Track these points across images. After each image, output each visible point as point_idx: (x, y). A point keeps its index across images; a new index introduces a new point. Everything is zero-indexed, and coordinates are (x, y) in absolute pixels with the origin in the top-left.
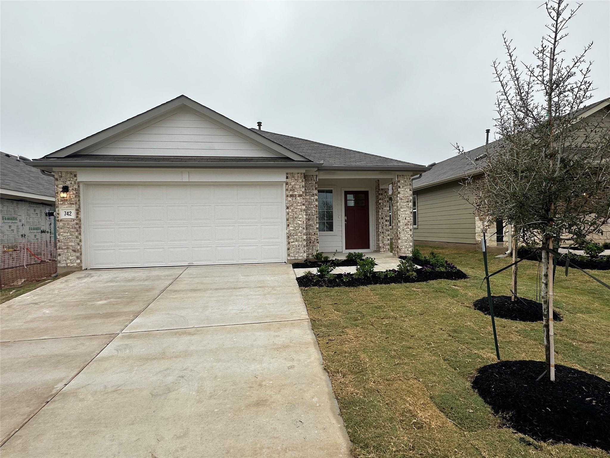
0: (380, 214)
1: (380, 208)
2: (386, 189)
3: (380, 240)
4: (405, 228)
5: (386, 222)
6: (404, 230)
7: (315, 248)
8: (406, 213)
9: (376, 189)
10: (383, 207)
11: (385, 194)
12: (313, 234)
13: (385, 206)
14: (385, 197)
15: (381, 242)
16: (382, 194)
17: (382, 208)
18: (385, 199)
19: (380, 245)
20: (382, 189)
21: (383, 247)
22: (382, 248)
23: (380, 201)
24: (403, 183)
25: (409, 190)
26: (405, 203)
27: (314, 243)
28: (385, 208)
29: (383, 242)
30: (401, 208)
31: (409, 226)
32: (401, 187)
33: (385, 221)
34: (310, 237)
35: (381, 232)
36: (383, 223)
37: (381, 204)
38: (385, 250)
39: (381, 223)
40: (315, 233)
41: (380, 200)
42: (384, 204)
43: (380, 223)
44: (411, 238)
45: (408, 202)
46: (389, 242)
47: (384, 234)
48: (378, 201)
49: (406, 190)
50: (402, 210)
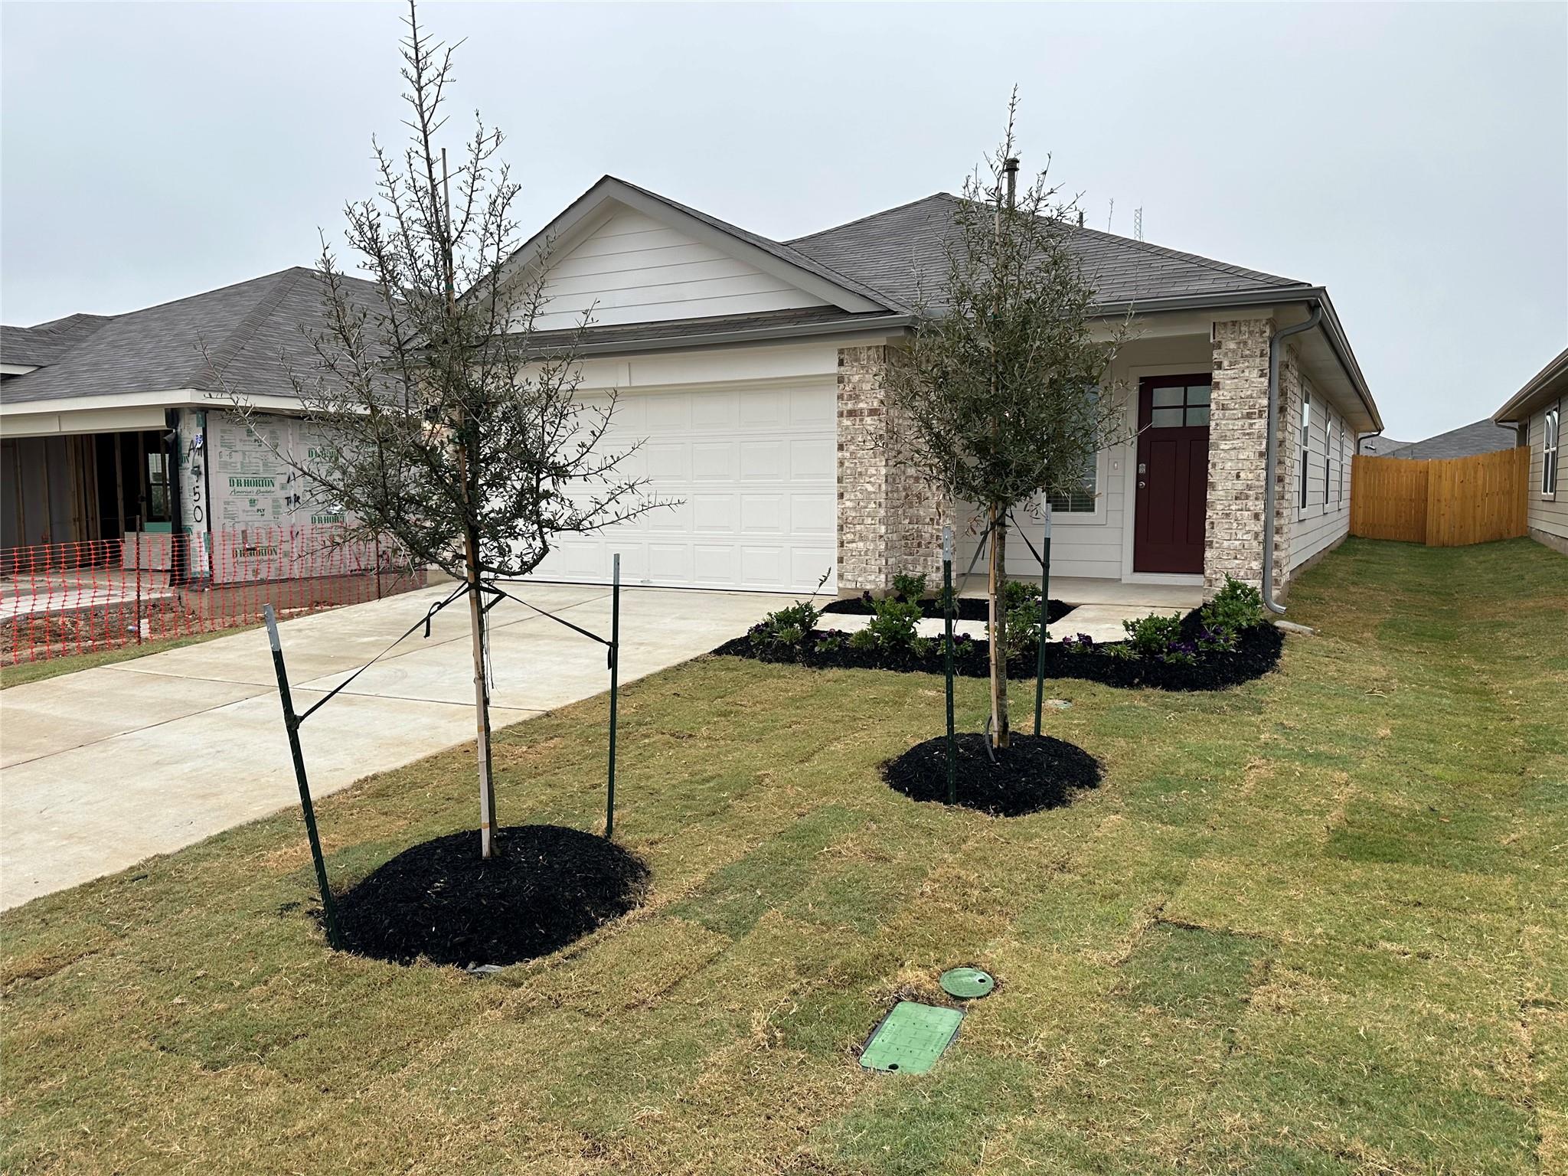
4: (1233, 507)
6: (1228, 515)
7: (932, 561)
8: (1241, 457)
12: (928, 520)
24: (1234, 351)
25: (1255, 373)
26: (1240, 423)
27: (930, 546)
30: (1224, 438)
31: (1250, 503)
32: (1226, 364)
34: (918, 531)
40: (932, 520)
44: (1255, 543)
45: (1249, 416)
49: (1247, 374)
50: (1227, 447)
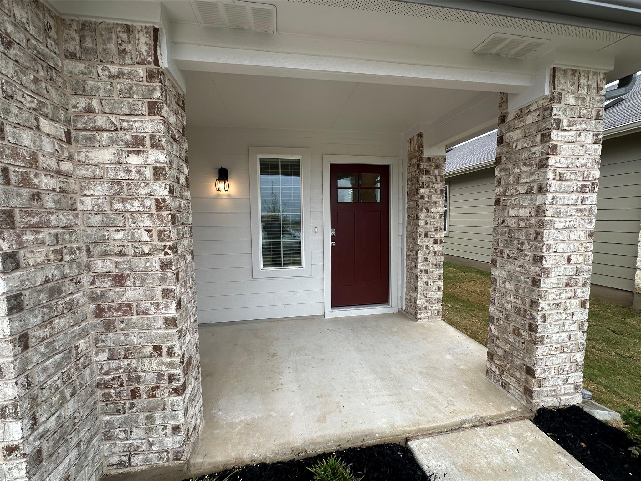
0: (422, 223)
1: (422, 209)
2: (438, 158)
3: (419, 290)
4: (563, 296)
5: (435, 245)
6: (558, 305)
7: (164, 418)
8: (573, 237)
9: (410, 159)
10: (428, 206)
11: (436, 172)
12: (149, 350)
13: (435, 203)
14: (434, 181)
15: (422, 296)
16: (428, 172)
17: (428, 210)
18: (436, 186)
19: (419, 303)
20: (429, 159)
21: (426, 308)
22: (424, 311)
23: (422, 191)
24: (572, 107)
25: (590, 138)
26: (574, 196)
27: (158, 392)
28: (434, 210)
29: (425, 296)
30: (558, 215)
31: (578, 291)
32: (565, 123)
33: (432, 241)
34: (130, 369)
35: (421, 271)
36: (427, 247)
37: (426, 198)
38: (429, 314)
39: (424, 247)
41: (423, 187)
42: (433, 197)
43: (420, 246)
44: (580, 334)
45: (583, 189)
46: (441, 293)
47: (430, 274)
48: (418, 190)
49: (582, 138)
50: (561, 226)
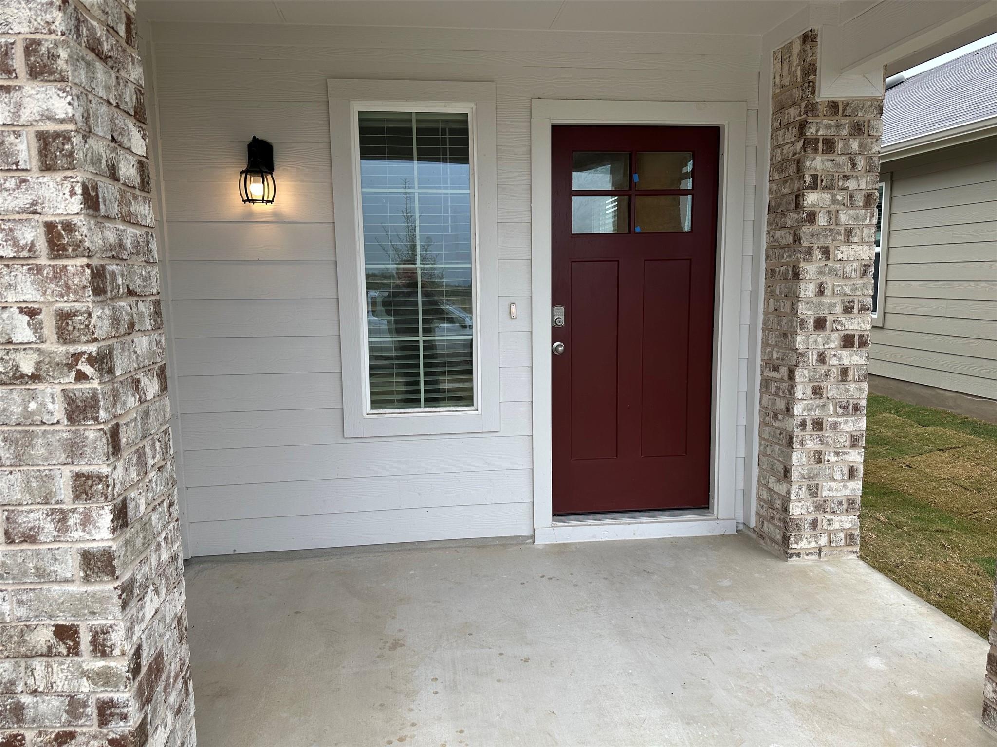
0: (808, 290)
1: (809, 252)
2: (862, 104)
3: (795, 475)
5: (845, 353)
10: (828, 242)
11: (855, 145)
13: (849, 233)
14: (847, 170)
15: (804, 492)
16: (829, 145)
17: (826, 252)
18: (852, 184)
19: (796, 510)
20: (834, 106)
21: (814, 524)
22: (807, 532)
23: (811, 198)
28: (845, 252)
29: (814, 491)
33: (835, 340)
35: (803, 425)
36: (822, 358)
37: (822, 220)
38: (823, 541)
39: (813, 358)
41: (814, 187)
42: (843, 218)
43: (802, 355)
46: (857, 486)
47: (828, 433)
48: (798, 197)
